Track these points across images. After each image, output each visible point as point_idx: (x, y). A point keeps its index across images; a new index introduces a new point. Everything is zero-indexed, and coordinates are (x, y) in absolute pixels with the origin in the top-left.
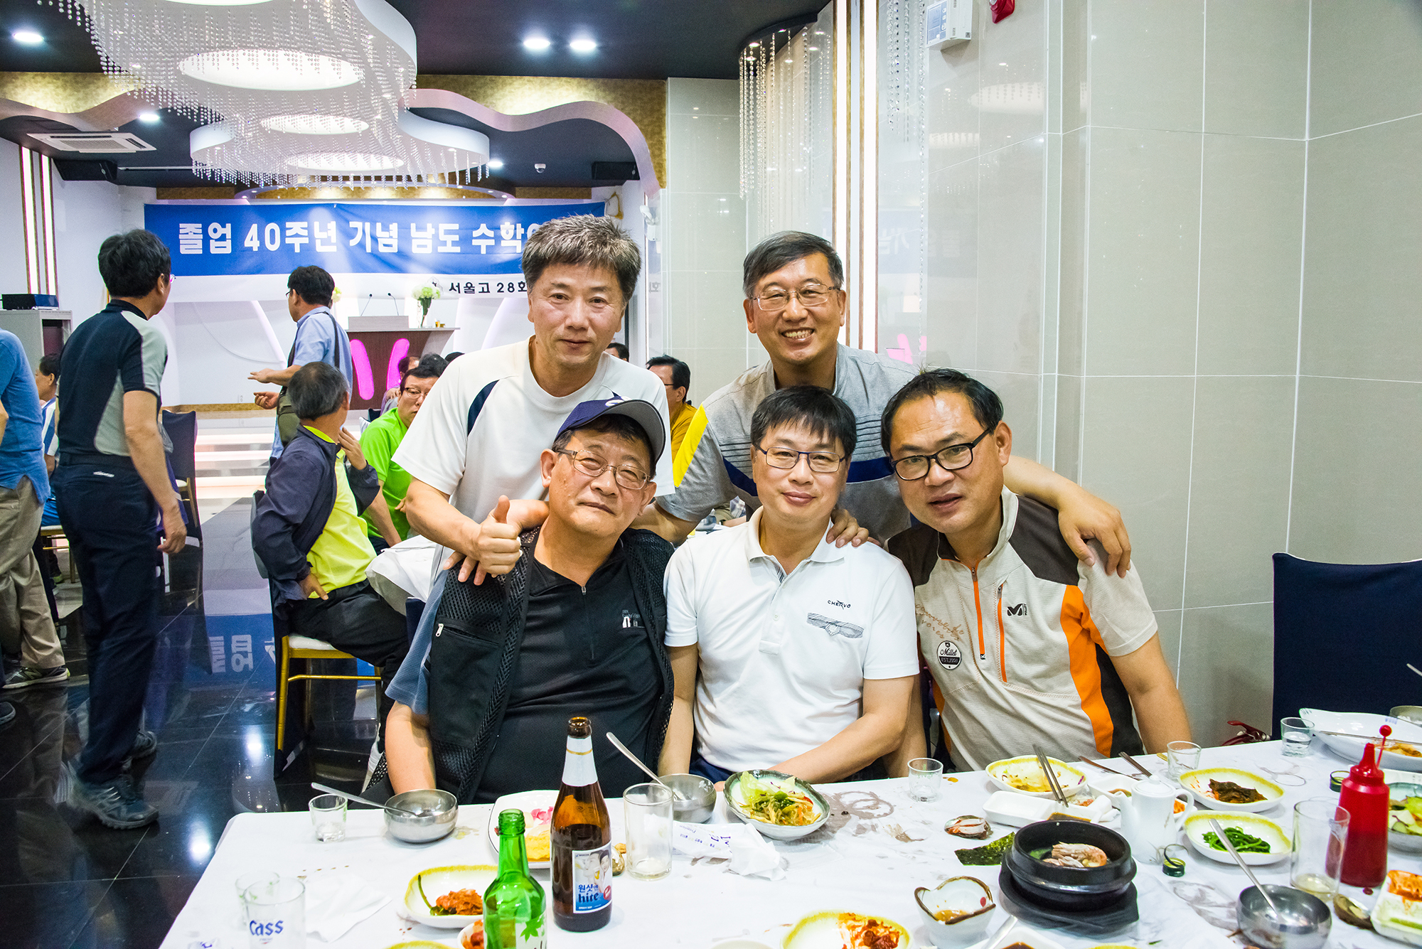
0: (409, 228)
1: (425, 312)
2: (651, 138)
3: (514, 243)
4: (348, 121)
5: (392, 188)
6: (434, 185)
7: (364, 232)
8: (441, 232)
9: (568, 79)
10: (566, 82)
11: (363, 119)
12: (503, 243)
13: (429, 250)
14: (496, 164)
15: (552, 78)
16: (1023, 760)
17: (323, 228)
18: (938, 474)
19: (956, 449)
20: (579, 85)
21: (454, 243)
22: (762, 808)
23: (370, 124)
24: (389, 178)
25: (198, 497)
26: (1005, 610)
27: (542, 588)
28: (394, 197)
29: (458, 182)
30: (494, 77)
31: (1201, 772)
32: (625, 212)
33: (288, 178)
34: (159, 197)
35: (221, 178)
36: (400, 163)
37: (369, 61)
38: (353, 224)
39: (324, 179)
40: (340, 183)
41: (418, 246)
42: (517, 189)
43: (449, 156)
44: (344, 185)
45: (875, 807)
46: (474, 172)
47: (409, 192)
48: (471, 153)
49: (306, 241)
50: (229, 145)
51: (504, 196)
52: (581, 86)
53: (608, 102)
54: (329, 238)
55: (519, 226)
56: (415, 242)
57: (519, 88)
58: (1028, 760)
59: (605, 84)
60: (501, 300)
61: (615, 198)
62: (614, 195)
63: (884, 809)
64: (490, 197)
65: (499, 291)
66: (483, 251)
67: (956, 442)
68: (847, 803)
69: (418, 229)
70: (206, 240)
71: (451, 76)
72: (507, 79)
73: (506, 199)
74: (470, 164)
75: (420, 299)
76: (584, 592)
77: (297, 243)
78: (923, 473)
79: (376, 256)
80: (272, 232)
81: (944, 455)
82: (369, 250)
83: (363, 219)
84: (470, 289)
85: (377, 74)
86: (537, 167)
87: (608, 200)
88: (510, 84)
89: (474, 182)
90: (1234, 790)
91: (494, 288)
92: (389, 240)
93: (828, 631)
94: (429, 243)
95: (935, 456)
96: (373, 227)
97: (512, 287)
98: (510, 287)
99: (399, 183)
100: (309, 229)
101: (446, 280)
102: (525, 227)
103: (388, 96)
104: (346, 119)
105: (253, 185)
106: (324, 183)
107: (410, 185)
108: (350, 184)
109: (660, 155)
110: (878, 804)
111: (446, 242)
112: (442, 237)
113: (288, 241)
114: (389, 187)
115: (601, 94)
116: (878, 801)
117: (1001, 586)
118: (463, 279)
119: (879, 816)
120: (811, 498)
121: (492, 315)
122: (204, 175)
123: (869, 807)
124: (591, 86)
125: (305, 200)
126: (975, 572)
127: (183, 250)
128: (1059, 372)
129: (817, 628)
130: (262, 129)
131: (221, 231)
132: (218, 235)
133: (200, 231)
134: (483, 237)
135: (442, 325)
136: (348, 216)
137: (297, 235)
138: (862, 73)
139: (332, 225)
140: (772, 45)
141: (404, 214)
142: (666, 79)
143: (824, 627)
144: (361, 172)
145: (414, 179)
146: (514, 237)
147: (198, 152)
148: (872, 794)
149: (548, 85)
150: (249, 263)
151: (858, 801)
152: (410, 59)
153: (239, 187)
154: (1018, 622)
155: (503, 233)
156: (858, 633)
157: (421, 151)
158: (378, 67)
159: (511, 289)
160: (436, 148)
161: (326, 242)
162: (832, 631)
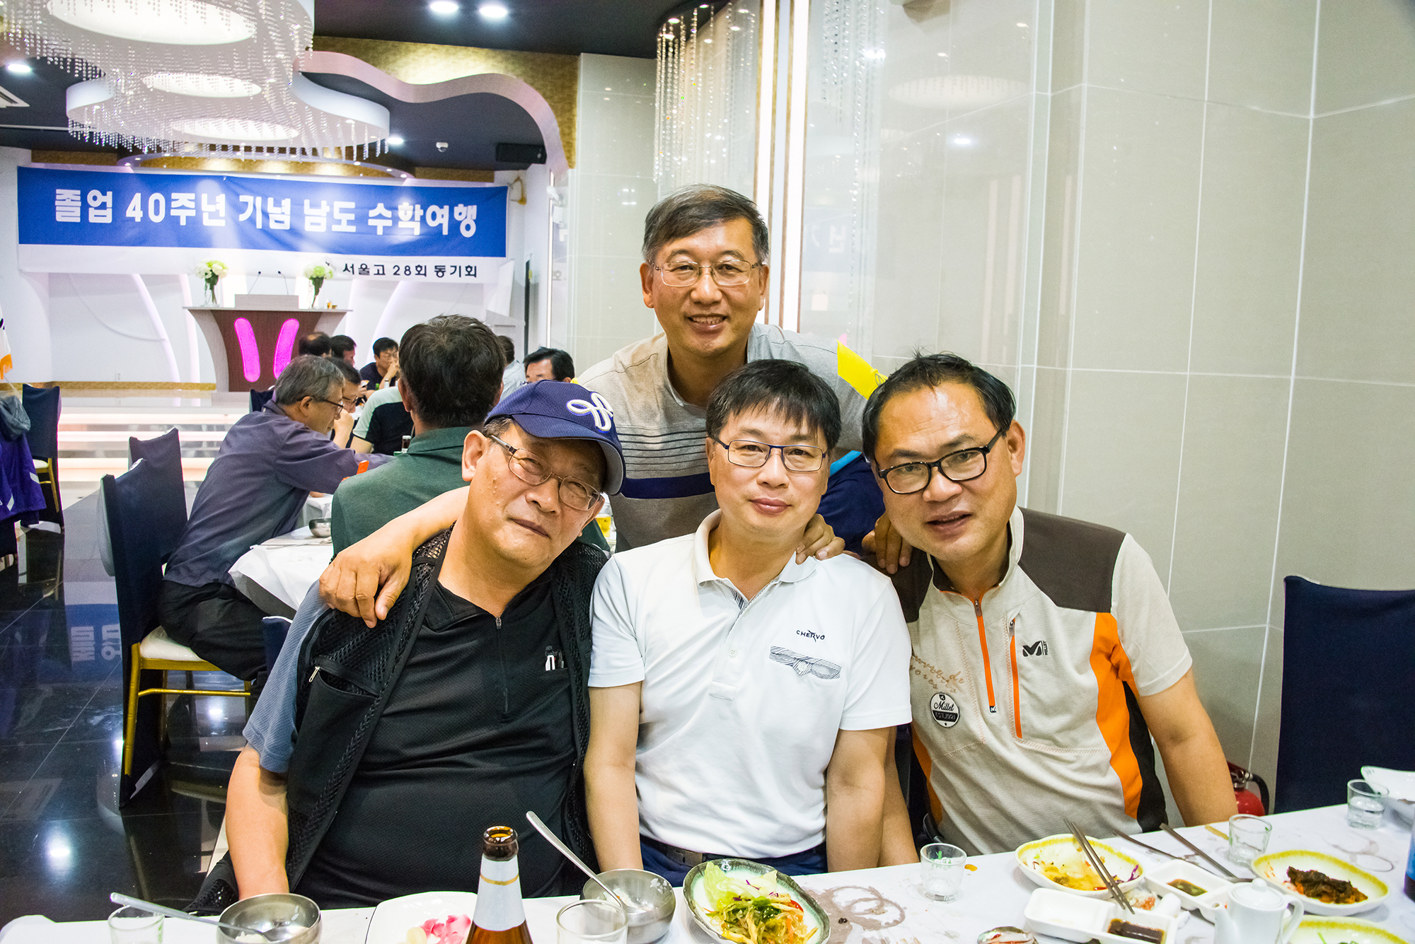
0: (303, 205)
1: (317, 292)
2: (561, 115)
3: (412, 224)
4: (238, 83)
5: (286, 162)
6: (330, 161)
7: (254, 207)
8: (336, 211)
9: (476, 50)
10: (473, 52)
11: (255, 81)
12: (401, 225)
13: (322, 229)
14: (396, 141)
15: (458, 48)
16: (1056, 841)
17: (212, 201)
18: (942, 486)
19: (965, 455)
20: (488, 57)
21: (350, 222)
22: (737, 920)
23: (262, 87)
24: (282, 150)
25: (60, 479)
26: (1019, 650)
27: (446, 621)
28: (288, 172)
29: (355, 157)
30: (396, 43)
31: (1274, 857)
32: (529, 197)
33: (175, 145)
34: (34, 159)
35: (101, 140)
36: (294, 133)
37: (261, 11)
38: (243, 198)
39: (213, 147)
40: (230, 154)
41: (312, 224)
42: (417, 169)
43: (346, 128)
44: (234, 156)
45: (879, 910)
46: (372, 147)
47: (303, 167)
48: (369, 126)
49: (192, 213)
50: (108, 104)
51: (404, 176)
52: (489, 57)
53: (518, 76)
54: (218, 211)
55: (418, 207)
56: (308, 220)
57: (423, 56)
58: (1062, 841)
59: (513, 56)
60: (396, 283)
61: (518, 184)
62: (518, 179)
63: (891, 914)
64: (389, 176)
65: (395, 274)
66: (380, 232)
67: (965, 446)
68: (844, 905)
69: (312, 206)
70: (85, 207)
71: (350, 40)
72: (411, 45)
73: (404, 179)
74: (369, 138)
75: (312, 278)
76: (499, 625)
77: (183, 216)
78: (920, 485)
79: (266, 231)
80: (157, 202)
81: (948, 462)
82: (259, 226)
83: (254, 193)
84: (364, 270)
85: (269, 28)
86: (439, 145)
87: (511, 185)
88: (414, 51)
89: (372, 159)
90: (1324, 883)
91: (389, 270)
92: (280, 215)
93: (796, 669)
94: (323, 221)
95: (938, 464)
96: (265, 202)
97: (409, 270)
98: (406, 270)
99: (293, 156)
100: (197, 201)
101: (340, 260)
102: (425, 209)
103: (280, 55)
104: (236, 80)
105: (137, 151)
106: (213, 153)
107: (304, 159)
108: (241, 155)
109: (570, 134)
110: (881, 905)
111: (340, 220)
112: (337, 215)
113: (173, 213)
114: (283, 161)
115: (511, 67)
116: (882, 901)
117: (1013, 621)
118: (357, 260)
119: (888, 925)
120: (786, 506)
121: (387, 298)
122: (82, 135)
123: (871, 911)
124: (499, 58)
125: (193, 171)
126: (979, 604)
127: (60, 218)
128: (1039, 363)
129: (783, 665)
130: (144, 87)
131: (101, 199)
132: (98, 203)
133: (79, 198)
134: (380, 217)
135: (334, 307)
136: (238, 190)
137: (183, 207)
138: (791, 50)
139: (221, 198)
140: (693, 22)
141: (296, 190)
142: (579, 54)
143: (791, 665)
144: (253, 141)
145: (309, 152)
146: (413, 219)
147: (74, 110)
148: (873, 891)
149: (454, 54)
150: (131, 233)
151: (856, 902)
152: (306, 14)
153: (121, 152)
154: (1036, 663)
155: (401, 214)
156: (834, 672)
157: (317, 121)
158: (271, 21)
159: (408, 272)
160: (332, 119)
161: (213, 215)
162: (801, 669)
